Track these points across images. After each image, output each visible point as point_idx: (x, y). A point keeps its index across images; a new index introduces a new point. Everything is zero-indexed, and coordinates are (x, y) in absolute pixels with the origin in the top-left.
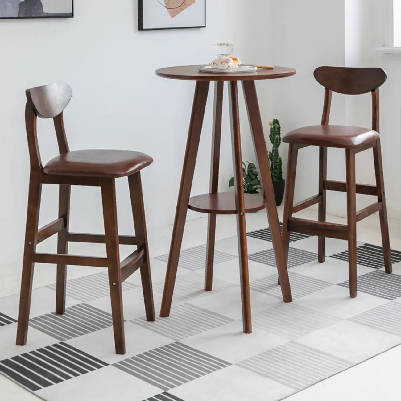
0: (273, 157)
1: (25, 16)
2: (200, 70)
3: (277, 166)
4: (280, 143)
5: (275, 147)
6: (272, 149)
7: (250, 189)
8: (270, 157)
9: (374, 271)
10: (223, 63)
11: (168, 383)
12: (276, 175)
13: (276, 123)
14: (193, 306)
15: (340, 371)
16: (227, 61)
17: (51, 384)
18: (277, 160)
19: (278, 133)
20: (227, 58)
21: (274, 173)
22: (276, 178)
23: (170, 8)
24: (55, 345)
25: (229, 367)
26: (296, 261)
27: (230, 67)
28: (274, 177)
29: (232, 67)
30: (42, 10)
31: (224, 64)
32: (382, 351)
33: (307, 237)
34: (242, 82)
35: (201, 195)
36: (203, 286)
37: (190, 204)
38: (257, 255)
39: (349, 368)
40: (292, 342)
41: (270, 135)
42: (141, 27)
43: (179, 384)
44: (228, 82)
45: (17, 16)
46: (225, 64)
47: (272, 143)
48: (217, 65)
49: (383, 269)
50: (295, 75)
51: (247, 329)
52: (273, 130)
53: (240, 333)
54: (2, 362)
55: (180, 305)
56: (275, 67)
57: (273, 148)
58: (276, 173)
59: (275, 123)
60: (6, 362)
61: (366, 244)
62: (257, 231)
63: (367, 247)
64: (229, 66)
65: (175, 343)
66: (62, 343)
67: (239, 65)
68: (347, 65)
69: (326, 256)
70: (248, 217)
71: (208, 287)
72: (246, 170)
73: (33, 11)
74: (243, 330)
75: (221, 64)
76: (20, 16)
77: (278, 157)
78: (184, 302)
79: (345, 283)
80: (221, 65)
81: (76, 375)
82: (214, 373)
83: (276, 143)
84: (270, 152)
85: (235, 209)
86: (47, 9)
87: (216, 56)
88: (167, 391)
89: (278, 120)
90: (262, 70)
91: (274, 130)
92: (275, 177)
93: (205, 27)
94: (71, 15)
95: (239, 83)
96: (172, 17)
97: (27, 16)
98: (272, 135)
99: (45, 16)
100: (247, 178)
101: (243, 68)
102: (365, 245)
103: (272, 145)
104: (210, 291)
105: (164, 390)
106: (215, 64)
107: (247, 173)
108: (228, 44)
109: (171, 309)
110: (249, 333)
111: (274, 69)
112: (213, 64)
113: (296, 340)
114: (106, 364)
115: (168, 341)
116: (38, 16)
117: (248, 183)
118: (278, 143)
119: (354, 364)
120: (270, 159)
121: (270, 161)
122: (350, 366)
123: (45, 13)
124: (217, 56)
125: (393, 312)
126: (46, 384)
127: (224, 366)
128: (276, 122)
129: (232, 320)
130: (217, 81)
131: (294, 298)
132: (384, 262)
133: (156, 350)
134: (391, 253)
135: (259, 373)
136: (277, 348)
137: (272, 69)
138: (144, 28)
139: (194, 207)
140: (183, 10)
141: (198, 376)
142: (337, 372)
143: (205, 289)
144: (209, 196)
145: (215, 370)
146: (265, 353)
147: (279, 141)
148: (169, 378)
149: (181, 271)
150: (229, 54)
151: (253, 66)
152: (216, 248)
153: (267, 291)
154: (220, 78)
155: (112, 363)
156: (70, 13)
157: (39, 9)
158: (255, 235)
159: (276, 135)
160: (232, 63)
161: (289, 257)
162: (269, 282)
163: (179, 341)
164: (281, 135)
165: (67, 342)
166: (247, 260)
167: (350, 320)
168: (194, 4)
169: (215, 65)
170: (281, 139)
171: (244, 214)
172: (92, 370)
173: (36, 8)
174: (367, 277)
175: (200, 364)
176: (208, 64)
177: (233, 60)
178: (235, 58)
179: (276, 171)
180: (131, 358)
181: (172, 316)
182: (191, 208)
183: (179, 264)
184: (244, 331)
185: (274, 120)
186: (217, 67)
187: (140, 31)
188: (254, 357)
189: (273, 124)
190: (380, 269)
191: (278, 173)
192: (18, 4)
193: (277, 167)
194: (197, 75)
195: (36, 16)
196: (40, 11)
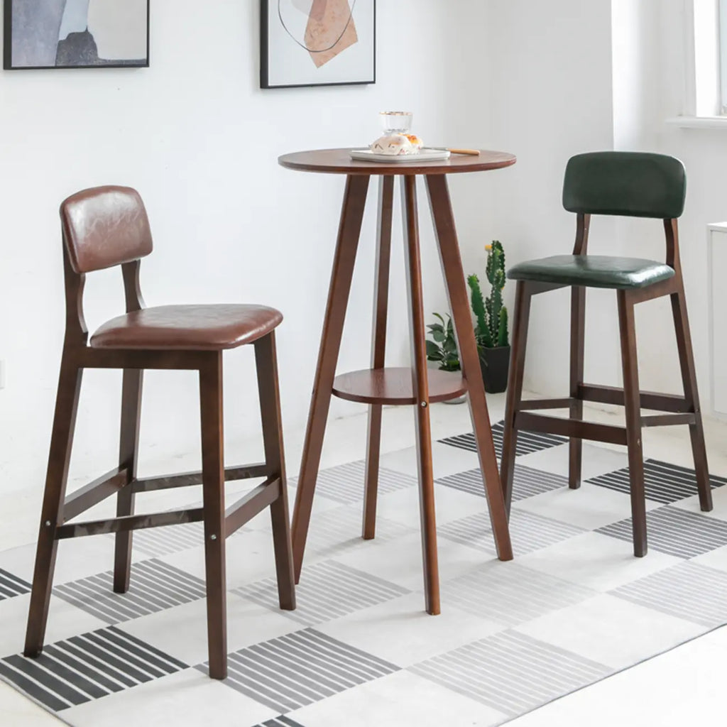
0: (492, 307)
2: (353, 156)
3: (499, 321)
4: (504, 282)
5: (495, 288)
6: (491, 293)
7: (452, 362)
8: (487, 307)
9: (660, 508)
10: (392, 145)
11: (289, 701)
12: (497, 338)
13: (497, 248)
14: (342, 566)
16: (398, 142)
17: (87, 700)
18: (499, 312)
19: (500, 264)
20: (398, 136)
21: (494, 335)
22: (497, 343)
23: (314, 50)
24: (100, 632)
25: (395, 674)
26: (526, 488)
27: (404, 151)
28: (494, 341)
29: (407, 151)
30: (97, 55)
31: (393, 147)
32: (664, 649)
34: (424, 176)
35: (355, 372)
36: (359, 532)
37: (334, 387)
38: (459, 478)
39: (605, 678)
41: (488, 269)
42: (264, 84)
43: (307, 703)
44: (400, 177)
45: (53, 65)
46: (395, 146)
47: (491, 281)
48: (382, 148)
49: (679, 504)
50: (514, 165)
51: (432, 608)
52: (492, 260)
53: (417, 615)
54: (7, 659)
55: (320, 564)
56: (481, 151)
57: (492, 291)
58: (497, 334)
59: (495, 248)
60: (13, 659)
62: (462, 436)
63: (653, 465)
64: (401, 150)
65: (305, 629)
66: (110, 628)
67: (419, 148)
68: (617, 148)
69: (583, 481)
70: (435, 411)
71: (369, 534)
72: (445, 328)
73: (81, 56)
74: (424, 609)
75: (389, 146)
76: (58, 65)
77: (500, 307)
78: (326, 559)
79: (608, 528)
80: (389, 148)
81: (131, 684)
82: (368, 684)
83: (498, 282)
84: (487, 299)
85: (412, 397)
86: (104, 54)
87: (383, 133)
88: (286, 715)
89: (500, 241)
90: (459, 157)
91: (494, 260)
92: (496, 341)
93: (374, 82)
95: (420, 180)
96: (318, 67)
97: (71, 64)
98: (491, 268)
99: (101, 64)
100: (446, 343)
101: (426, 154)
103: (491, 286)
104: (372, 540)
105: (280, 712)
107: (446, 334)
108: (402, 113)
109: (302, 571)
110: (435, 614)
111: (480, 155)
112: (376, 147)
113: (517, 629)
114: (184, 666)
115: (294, 627)
116: (90, 64)
117: (449, 353)
118: (500, 283)
119: (616, 671)
120: (486, 310)
121: (487, 313)
122: (607, 674)
123: (101, 59)
125: (688, 579)
126: (79, 700)
127: (388, 672)
128: (497, 245)
129: (406, 592)
130: (382, 176)
131: (517, 553)
133: (273, 641)
135: (448, 686)
136: (481, 640)
137: (476, 155)
138: (270, 84)
139: (343, 393)
140: (336, 55)
141: (340, 689)
142: (583, 684)
143: (362, 537)
144: (369, 373)
145: (370, 679)
146: (459, 649)
147: (501, 279)
148: (290, 692)
150: (404, 130)
151: (444, 150)
152: (382, 463)
153: (471, 542)
154: (388, 171)
155: (194, 665)
157: (91, 53)
158: (457, 443)
159: (498, 268)
160: (407, 145)
162: (478, 527)
163: (313, 627)
164: (505, 268)
165: (121, 626)
166: (433, 485)
167: (611, 593)
168: (354, 45)
169: (379, 148)
170: (506, 276)
171: (426, 405)
172: (159, 675)
173: (85, 51)
175: (347, 668)
176: (368, 147)
177: (409, 140)
178: (413, 136)
179: (497, 330)
180: (228, 655)
181: (304, 583)
182: (336, 393)
184: (427, 611)
185: (494, 242)
186: (382, 152)
187: (263, 90)
188: (440, 656)
189: (491, 250)
190: (672, 504)
191: (500, 334)
192: (55, 45)
193: (499, 324)
194: (349, 165)
195: (85, 64)
196: (92, 56)
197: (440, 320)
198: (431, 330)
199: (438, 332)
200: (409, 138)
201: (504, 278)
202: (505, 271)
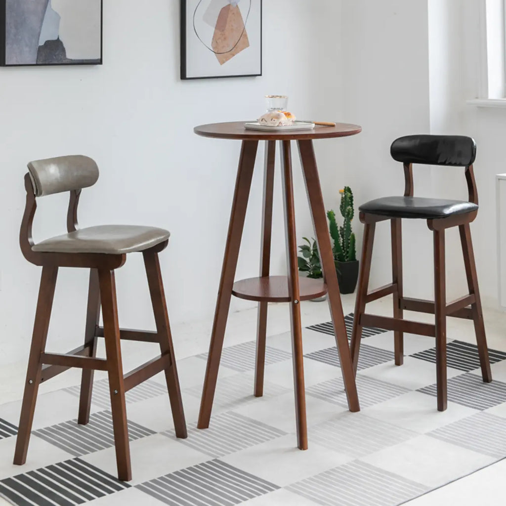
0: (345, 233)
1: (44, 63)
2: (247, 127)
3: (349, 243)
4: (352, 216)
5: (347, 220)
6: (343, 223)
7: (316, 272)
8: (341, 233)
9: (463, 375)
10: (274, 119)
12: (348, 255)
15: (413, 498)
16: (278, 117)
18: (349, 237)
19: (350, 203)
20: (278, 112)
21: (346, 253)
22: (348, 259)
23: (219, 52)
24: (69, 462)
25: (276, 491)
26: (368, 361)
28: (345, 257)
29: (284, 123)
30: (65, 56)
31: (274, 120)
33: (384, 331)
34: (297, 141)
35: (248, 279)
36: (252, 391)
37: (234, 290)
38: (320, 354)
39: (425, 494)
40: (356, 461)
41: (341, 207)
42: (183, 76)
44: (280, 142)
45: (35, 63)
46: (276, 120)
47: (344, 215)
48: (266, 121)
49: (478, 372)
51: (302, 445)
53: (292, 450)
54: (3, 481)
55: (223, 414)
56: (336, 123)
57: (344, 222)
58: (348, 252)
59: (346, 191)
60: (8, 481)
61: (455, 341)
62: (323, 324)
63: (457, 344)
64: (280, 123)
65: (213, 460)
66: (76, 459)
67: (293, 121)
69: (405, 356)
70: (305, 307)
71: (259, 393)
72: (311, 248)
73: (54, 57)
74: (297, 446)
75: (271, 120)
76: (38, 63)
77: (350, 233)
78: (227, 411)
79: (426, 389)
80: (271, 122)
81: (90, 498)
82: (258, 498)
83: (348, 216)
84: (341, 227)
85: (287, 296)
86: (70, 55)
87: (267, 111)
89: (350, 187)
90: (321, 127)
91: (345, 200)
92: (347, 257)
93: (261, 75)
94: (100, 62)
95: (294, 144)
96: (221, 64)
97: (47, 63)
98: (343, 206)
99: (68, 63)
100: (312, 258)
101: (298, 125)
103: (343, 218)
104: (261, 397)
107: (312, 252)
108: (281, 96)
109: (211, 419)
110: (304, 449)
111: (336, 126)
112: (262, 120)
113: (362, 459)
114: (128, 486)
115: (205, 458)
116: (60, 62)
117: (314, 265)
118: (350, 216)
120: (340, 235)
121: (341, 238)
122: (425, 491)
123: (69, 59)
125: (482, 425)
127: (271, 490)
128: (347, 190)
129: (284, 434)
130: (267, 141)
131: (362, 407)
132: (479, 364)
133: (190, 468)
134: (489, 353)
135: (313, 499)
136: (337, 468)
137: (333, 126)
138: (187, 77)
139: (239, 294)
140: (234, 55)
141: (238, 502)
143: (254, 395)
144: (258, 279)
145: (259, 495)
146: (321, 474)
147: (351, 213)
149: (223, 372)
150: (282, 108)
151: (311, 123)
152: (268, 343)
153: (330, 398)
154: (271, 137)
155: (135, 485)
156: (98, 59)
157: (61, 54)
158: (320, 329)
159: (348, 206)
160: (284, 119)
161: (359, 356)
162: (334, 388)
163: (218, 459)
164: (353, 206)
165: (83, 457)
166: (302, 358)
167: (429, 434)
168: (247, 48)
169: (264, 121)
171: (298, 302)
172: (110, 492)
173: (57, 53)
174: (454, 381)
175: (243, 487)
176: (256, 120)
178: (288, 113)
179: (348, 250)
180: (159, 478)
181: (212, 427)
182: (235, 294)
185: (345, 187)
186: (266, 124)
187: (182, 80)
188: (308, 479)
189: (344, 193)
191: (350, 252)
192: (36, 49)
193: (349, 245)
194: (243, 133)
195: (57, 63)
196: (62, 57)
197: (307, 242)
198: (301, 249)
199: (307, 251)
200: (286, 114)
201: (353, 213)
202: (354, 208)
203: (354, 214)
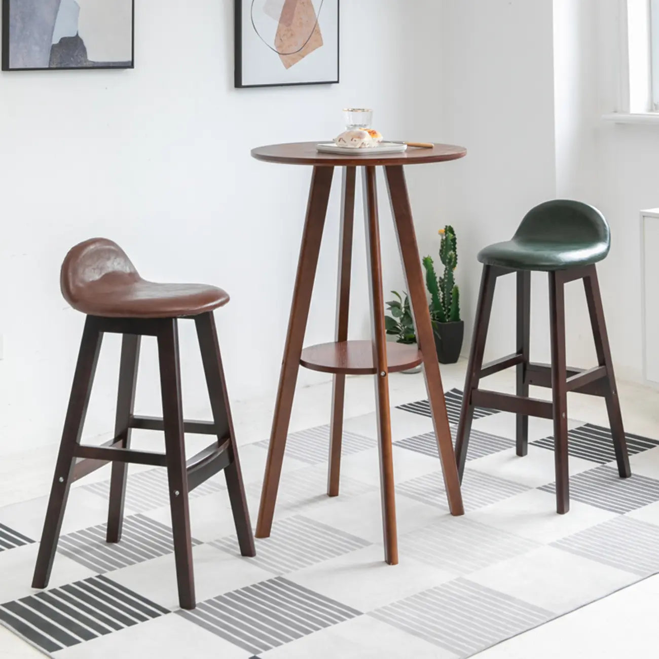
0: (445, 286)
1: (59, 66)
2: (319, 148)
3: (451, 299)
4: (456, 263)
5: (448, 269)
6: (443, 273)
8: (440, 286)
9: (597, 468)
10: (354, 139)
11: (261, 643)
12: (449, 314)
13: (450, 232)
14: (308, 520)
16: (360, 136)
17: (78, 642)
18: (451, 290)
19: (452, 247)
20: (360, 130)
21: (446, 311)
22: (450, 319)
23: (284, 53)
24: (90, 580)
25: (357, 617)
26: (476, 450)
27: (365, 144)
28: (447, 316)
29: (368, 144)
30: (86, 57)
31: (355, 141)
34: (383, 167)
36: (325, 490)
37: (302, 358)
38: (415, 441)
39: (548, 622)
40: (459, 579)
41: (441, 251)
42: (238, 83)
43: (277, 644)
44: (362, 168)
45: (47, 67)
46: (357, 139)
47: (444, 262)
48: (345, 142)
49: (614, 464)
51: (391, 558)
52: (445, 243)
53: (378, 565)
54: (5, 605)
55: (289, 519)
56: (435, 144)
57: (445, 271)
58: (449, 310)
59: (448, 232)
60: (11, 605)
61: (588, 425)
62: (418, 403)
63: (589, 430)
64: (363, 143)
65: (276, 578)
66: (100, 577)
67: (379, 142)
70: (394, 381)
71: (333, 491)
72: (403, 305)
73: (72, 59)
74: (383, 559)
75: (352, 140)
76: (51, 66)
77: (453, 286)
78: (294, 514)
79: (550, 486)
80: (352, 142)
81: (118, 628)
82: (333, 627)
83: (450, 263)
84: (440, 278)
85: (372, 366)
86: (93, 56)
88: (258, 656)
89: (452, 226)
91: (447, 243)
92: (449, 316)
93: (338, 82)
94: (131, 65)
95: (380, 171)
96: (287, 68)
97: (63, 66)
98: (444, 250)
99: (90, 66)
100: (403, 318)
101: (385, 147)
102: (586, 425)
103: (444, 267)
104: (337, 497)
105: (253, 653)
106: (341, 140)
107: (403, 310)
108: (364, 110)
109: (273, 525)
110: (394, 564)
111: (434, 148)
112: (339, 141)
113: (468, 577)
114: (166, 612)
115: (266, 576)
116: (79, 65)
117: (406, 327)
118: (452, 264)
119: (557, 616)
120: (440, 288)
121: (440, 291)
122: (548, 619)
123: (90, 61)
124: (347, 127)
125: (623, 532)
126: (71, 642)
127: (351, 617)
128: (449, 230)
129: (367, 544)
130: (345, 167)
131: (468, 509)
133: (246, 589)
134: (627, 439)
135: (404, 629)
136: (435, 588)
137: (431, 148)
138: (243, 84)
139: (310, 364)
140: (303, 57)
141: (307, 632)
143: (328, 494)
144: (334, 345)
145: (335, 623)
146: (415, 596)
147: (453, 260)
148: (262, 634)
149: (288, 464)
150: (365, 125)
151: (402, 143)
152: (345, 427)
154: (350, 162)
155: (175, 610)
156: (128, 62)
157: (81, 55)
158: (414, 409)
159: (450, 251)
160: (367, 138)
163: (282, 576)
164: (457, 250)
165: (108, 575)
166: (391, 447)
167: (553, 545)
168: (320, 49)
169: (342, 142)
171: (385, 375)
172: (143, 619)
173: (76, 54)
174: (585, 476)
176: (332, 140)
177: (370, 135)
178: (373, 131)
179: (450, 307)
181: (274, 536)
182: (304, 364)
183: (285, 451)
184: (386, 562)
185: (446, 226)
186: (345, 145)
187: (237, 89)
188: (398, 602)
189: (444, 233)
190: (608, 464)
191: (452, 311)
192: (49, 49)
193: (452, 301)
194: (314, 156)
195: (75, 66)
196: (83, 59)
197: (398, 297)
198: (389, 306)
199: (396, 308)
200: (370, 132)
201: (456, 259)
202: (457, 253)
203: (458, 261)
